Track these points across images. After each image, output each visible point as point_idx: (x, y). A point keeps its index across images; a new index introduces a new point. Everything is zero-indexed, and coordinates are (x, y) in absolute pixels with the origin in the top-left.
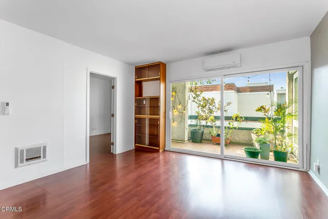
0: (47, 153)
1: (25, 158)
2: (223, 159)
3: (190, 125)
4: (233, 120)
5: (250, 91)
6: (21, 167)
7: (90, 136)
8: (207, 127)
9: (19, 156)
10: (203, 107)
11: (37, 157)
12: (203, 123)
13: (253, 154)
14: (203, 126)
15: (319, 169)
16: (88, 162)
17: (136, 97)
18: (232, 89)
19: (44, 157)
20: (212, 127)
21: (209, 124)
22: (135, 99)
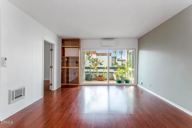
0: (25, 93)
1: (14, 97)
2: (108, 85)
3: (85, 72)
4: (105, 69)
5: (102, 55)
6: (12, 103)
7: (44, 81)
8: (94, 72)
9: (11, 96)
10: (93, 62)
11: (21, 96)
12: (92, 70)
13: (119, 82)
14: (92, 72)
15: (142, 83)
16: (43, 96)
17: (62, 56)
18: (95, 54)
19: (24, 95)
20: (96, 72)
21: (95, 71)
22: (62, 58)
